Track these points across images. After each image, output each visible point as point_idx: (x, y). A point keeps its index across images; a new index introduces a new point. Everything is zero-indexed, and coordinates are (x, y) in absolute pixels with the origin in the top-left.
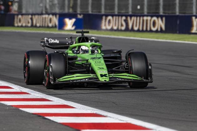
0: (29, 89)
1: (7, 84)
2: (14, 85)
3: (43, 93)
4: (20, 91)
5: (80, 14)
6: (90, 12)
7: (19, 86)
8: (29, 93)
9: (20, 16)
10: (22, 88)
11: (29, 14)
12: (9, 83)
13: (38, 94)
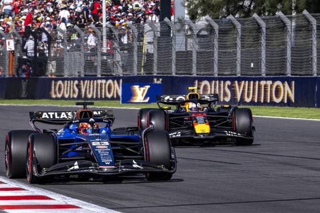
0: (79, 200)
1: (44, 192)
2: (55, 194)
3: (102, 206)
4: (64, 203)
5: (158, 78)
6: (174, 74)
7: (63, 196)
8: (80, 206)
9: (60, 82)
10: (67, 198)
11: (74, 79)
12: (46, 191)
13: (95, 207)
